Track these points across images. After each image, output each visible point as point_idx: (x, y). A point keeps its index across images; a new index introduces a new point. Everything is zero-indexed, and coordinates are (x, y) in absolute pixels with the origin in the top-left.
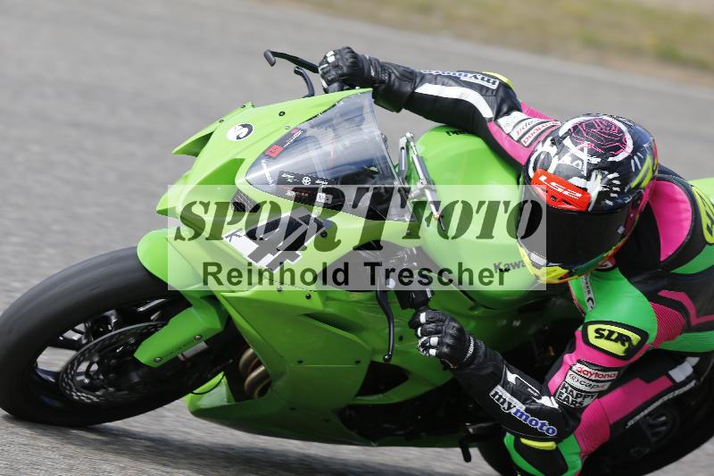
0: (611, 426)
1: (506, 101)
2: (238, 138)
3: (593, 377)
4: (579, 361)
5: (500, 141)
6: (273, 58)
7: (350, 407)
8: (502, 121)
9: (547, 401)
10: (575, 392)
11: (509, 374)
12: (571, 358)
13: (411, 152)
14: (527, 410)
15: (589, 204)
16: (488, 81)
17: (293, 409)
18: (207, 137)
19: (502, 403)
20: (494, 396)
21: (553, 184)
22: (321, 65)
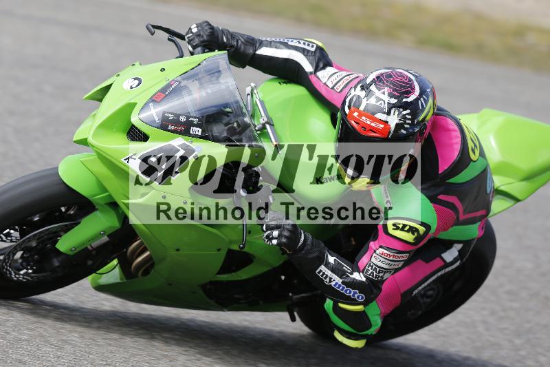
0: (402, 295)
1: (322, 60)
2: (131, 88)
3: (391, 258)
4: (381, 247)
5: (318, 89)
6: (153, 30)
7: (211, 283)
8: (320, 74)
9: (357, 276)
10: (378, 269)
11: (329, 257)
12: (375, 244)
13: (254, 96)
14: (343, 283)
15: (390, 133)
16: (308, 45)
17: (170, 285)
18: (109, 87)
19: (325, 278)
20: (319, 273)
21: (363, 118)
22: (187, 34)
